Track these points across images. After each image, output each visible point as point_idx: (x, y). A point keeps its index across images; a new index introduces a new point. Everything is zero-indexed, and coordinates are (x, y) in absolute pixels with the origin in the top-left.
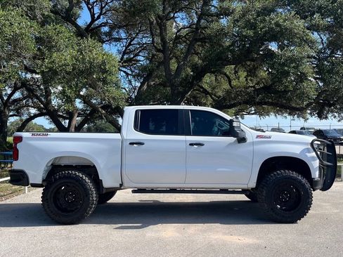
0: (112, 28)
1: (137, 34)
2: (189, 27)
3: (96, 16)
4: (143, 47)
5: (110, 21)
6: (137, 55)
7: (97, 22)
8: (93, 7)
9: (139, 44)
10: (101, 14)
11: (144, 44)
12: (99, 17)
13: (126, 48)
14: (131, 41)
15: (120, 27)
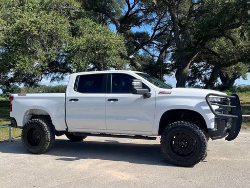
3: (131, 6)
5: (142, 8)
12: (133, 6)
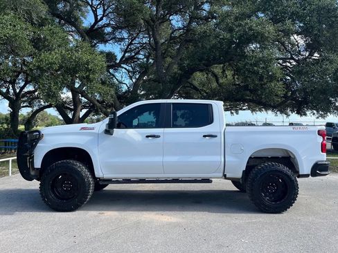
0: (115, 28)
1: (138, 34)
2: (183, 29)
4: (143, 47)
6: (138, 53)
7: (100, 23)
8: (96, 9)
9: (140, 43)
10: (103, 16)
11: (144, 44)
13: (128, 47)
14: (132, 41)
15: (122, 28)
